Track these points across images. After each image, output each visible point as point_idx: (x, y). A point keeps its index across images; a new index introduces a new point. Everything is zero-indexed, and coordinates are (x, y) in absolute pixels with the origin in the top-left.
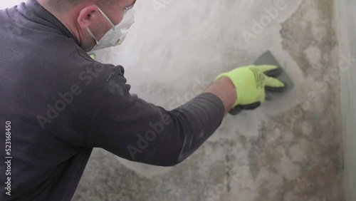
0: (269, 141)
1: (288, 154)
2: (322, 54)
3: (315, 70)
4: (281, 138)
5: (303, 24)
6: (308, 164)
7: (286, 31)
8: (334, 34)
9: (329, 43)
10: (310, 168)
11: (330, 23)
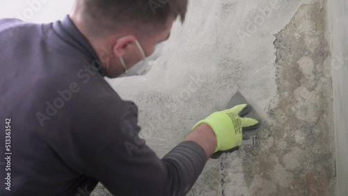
0: (263, 149)
1: (281, 163)
2: (315, 64)
3: (307, 80)
4: (274, 145)
5: (296, 35)
6: (301, 172)
7: (280, 42)
8: (327, 44)
9: (322, 53)
10: (302, 176)
11: (323, 34)
